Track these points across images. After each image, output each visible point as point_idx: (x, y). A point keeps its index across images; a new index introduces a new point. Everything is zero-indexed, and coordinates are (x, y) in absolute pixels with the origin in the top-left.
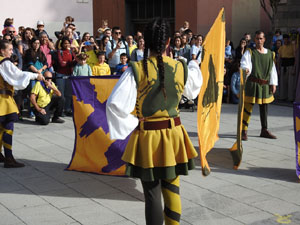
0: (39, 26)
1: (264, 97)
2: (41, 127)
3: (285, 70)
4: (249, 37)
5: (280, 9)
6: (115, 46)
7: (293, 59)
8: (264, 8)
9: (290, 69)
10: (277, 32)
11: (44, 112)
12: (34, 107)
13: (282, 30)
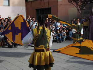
0: (9, 17)
1: (79, 38)
2: (10, 49)
3: (85, 30)
4: (74, 20)
5: (83, 11)
6: (33, 23)
7: (88, 26)
8: (78, 11)
9: (87, 29)
10: (83, 18)
11: (11, 44)
12: (8, 43)
13: (84, 17)
